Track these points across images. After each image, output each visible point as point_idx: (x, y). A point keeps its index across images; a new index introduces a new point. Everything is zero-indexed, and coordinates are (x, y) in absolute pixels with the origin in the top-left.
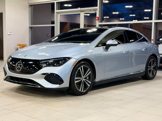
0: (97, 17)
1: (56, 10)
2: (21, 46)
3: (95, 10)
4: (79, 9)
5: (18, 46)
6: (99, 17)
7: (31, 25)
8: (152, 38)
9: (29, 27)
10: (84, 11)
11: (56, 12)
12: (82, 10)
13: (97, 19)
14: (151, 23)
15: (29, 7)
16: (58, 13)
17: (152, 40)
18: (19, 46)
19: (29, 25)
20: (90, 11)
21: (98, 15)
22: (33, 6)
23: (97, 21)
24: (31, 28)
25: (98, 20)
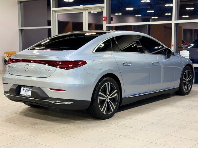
0: (104, 17)
1: (53, 8)
2: (8, 55)
3: (101, 8)
4: (81, 6)
5: (5, 54)
6: (106, 17)
7: (21, 27)
8: (173, 43)
9: (19, 30)
10: (88, 9)
11: (53, 10)
12: (85, 8)
13: (104, 19)
14: (171, 24)
15: (18, 4)
16: (55, 11)
17: (173, 45)
18: (7, 54)
19: (19, 27)
20: (96, 9)
21: (105, 15)
22: (23, 3)
23: (104, 21)
24: (22, 31)
25: (106, 20)
